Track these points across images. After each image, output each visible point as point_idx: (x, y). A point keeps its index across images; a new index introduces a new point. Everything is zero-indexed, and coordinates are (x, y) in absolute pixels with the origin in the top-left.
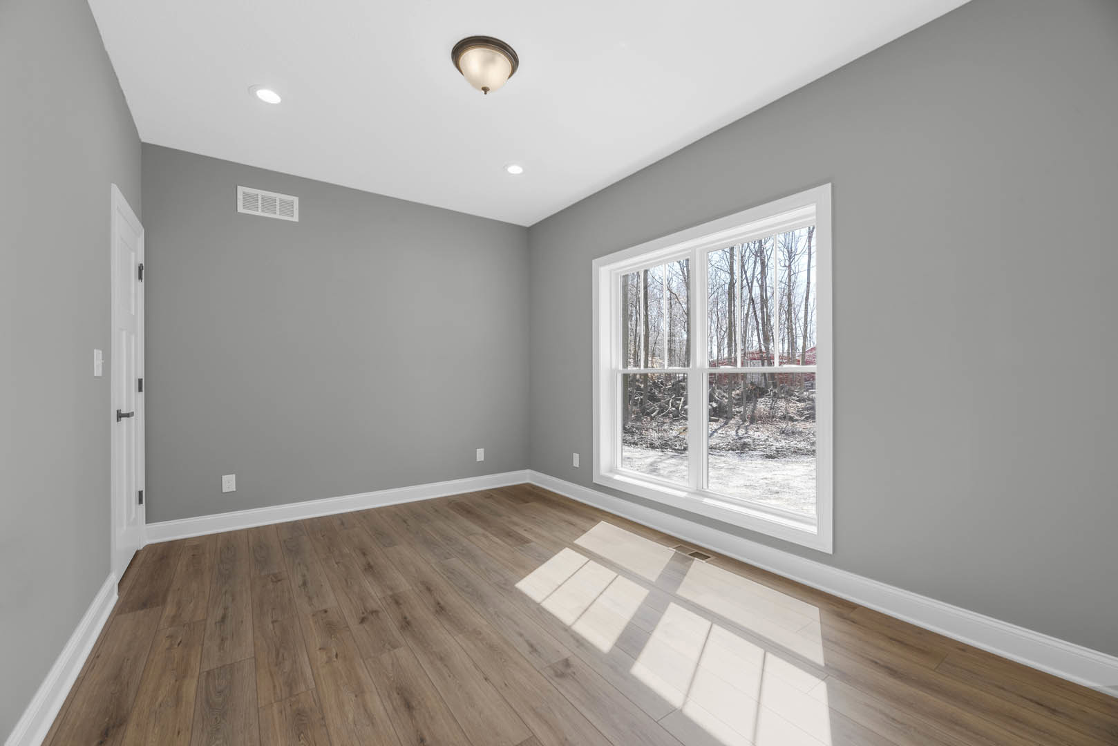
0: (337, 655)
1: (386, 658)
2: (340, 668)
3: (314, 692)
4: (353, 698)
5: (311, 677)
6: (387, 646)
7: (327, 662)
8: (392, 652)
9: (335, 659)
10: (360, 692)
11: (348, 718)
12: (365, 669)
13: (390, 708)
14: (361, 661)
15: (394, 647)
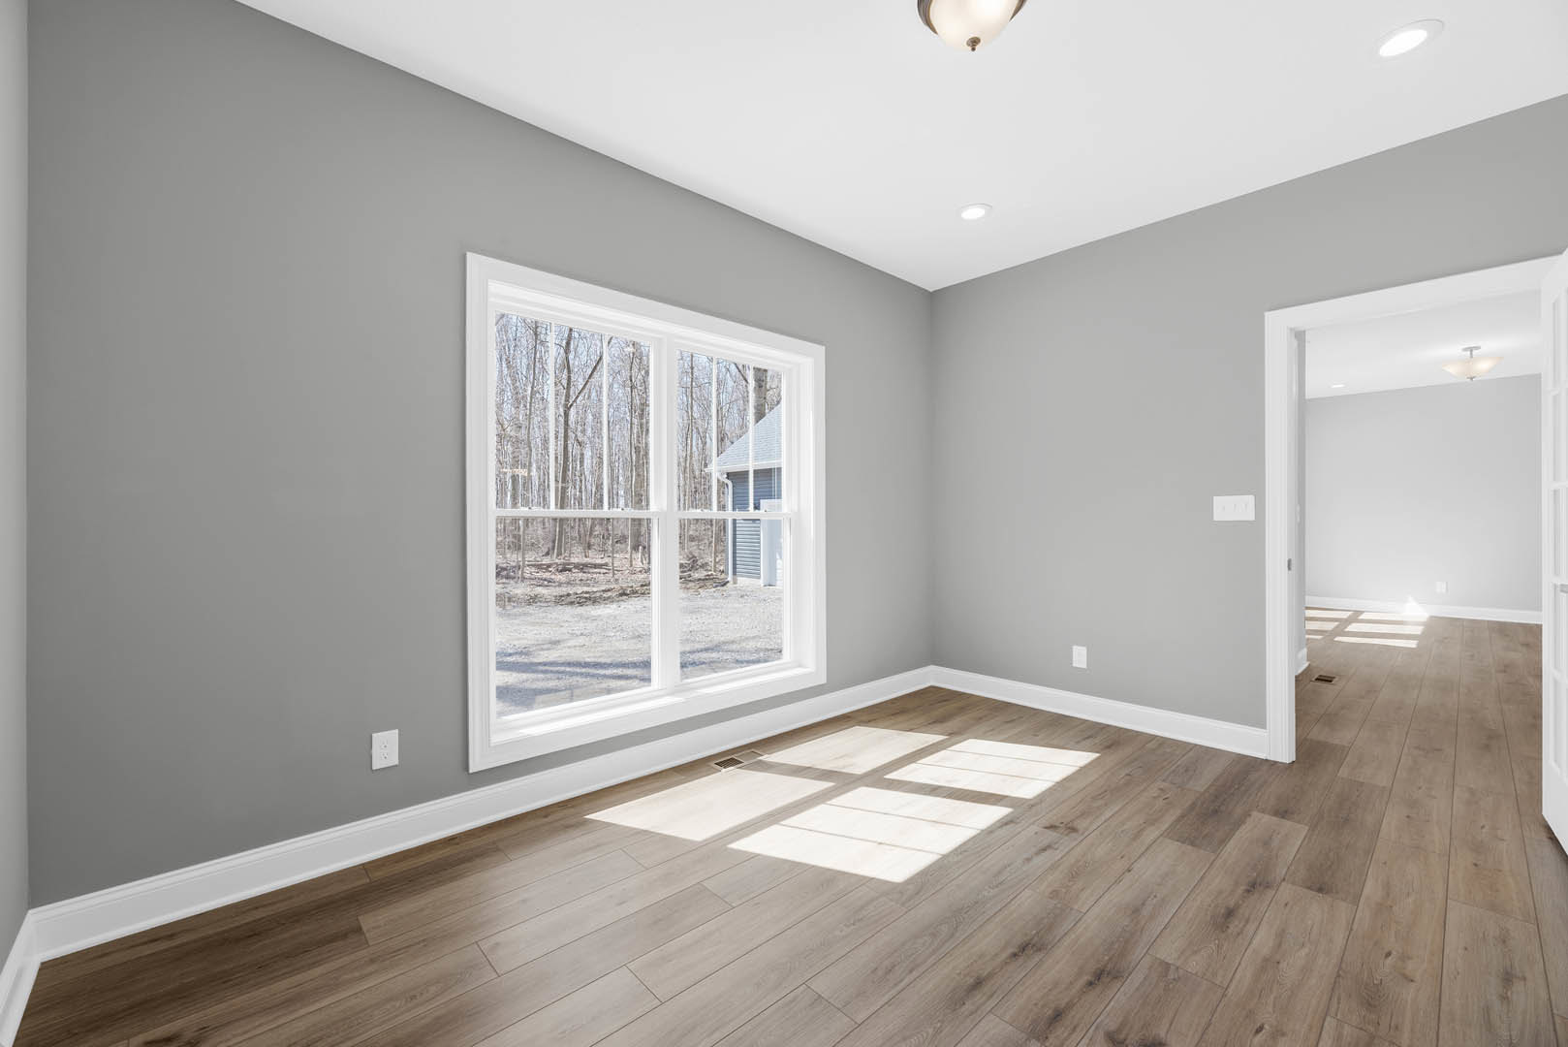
0: (1259, 1030)
1: (1195, 965)
2: (1271, 1010)
3: (1333, 1010)
4: (1284, 965)
5: (1324, 1034)
6: (1171, 976)
7: (1283, 1034)
8: (1178, 964)
9: (1266, 1026)
10: (1269, 964)
11: (1307, 955)
12: (1237, 976)
13: (1251, 928)
14: (1230, 990)
15: (1167, 966)
